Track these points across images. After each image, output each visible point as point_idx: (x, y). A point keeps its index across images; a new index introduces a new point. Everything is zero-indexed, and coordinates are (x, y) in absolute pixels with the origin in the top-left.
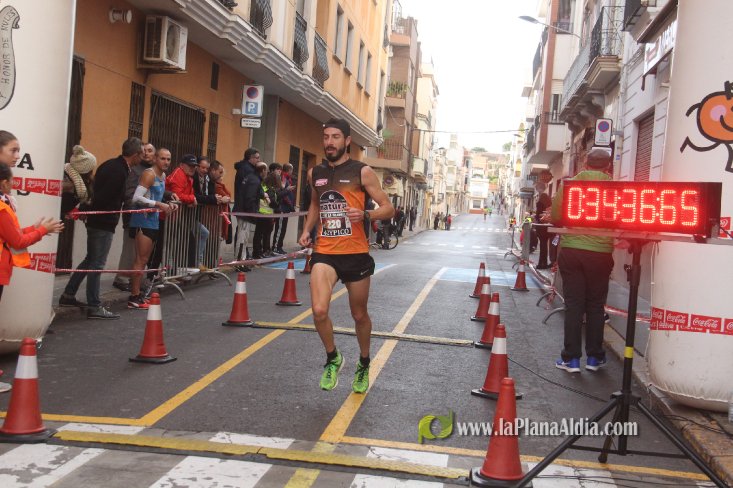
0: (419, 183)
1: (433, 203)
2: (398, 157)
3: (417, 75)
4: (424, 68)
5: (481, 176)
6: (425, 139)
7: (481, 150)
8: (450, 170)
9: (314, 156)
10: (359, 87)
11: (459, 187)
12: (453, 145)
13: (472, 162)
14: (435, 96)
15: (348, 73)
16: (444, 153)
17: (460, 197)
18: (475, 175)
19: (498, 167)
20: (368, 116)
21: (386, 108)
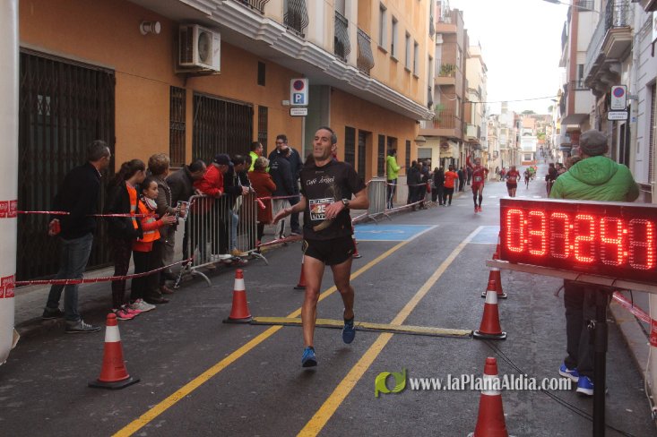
0: (474, 144)
1: (489, 159)
2: (451, 125)
3: (465, 56)
4: (472, 50)
5: (530, 134)
6: (476, 109)
7: (531, 112)
8: (503, 132)
9: (371, 133)
10: (407, 71)
11: (511, 145)
12: (504, 111)
13: (522, 124)
14: (484, 72)
15: (394, 61)
16: (497, 118)
17: (513, 153)
18: (525, 134)
19: (545, 125)
20: (418, 94)
21: (436, 86)
